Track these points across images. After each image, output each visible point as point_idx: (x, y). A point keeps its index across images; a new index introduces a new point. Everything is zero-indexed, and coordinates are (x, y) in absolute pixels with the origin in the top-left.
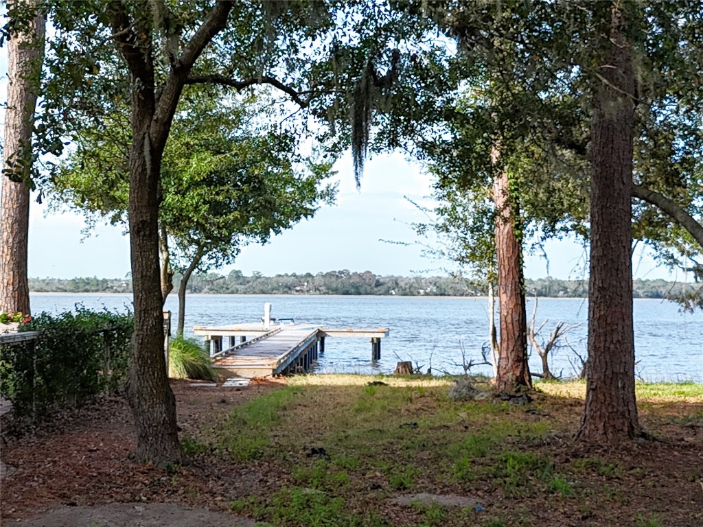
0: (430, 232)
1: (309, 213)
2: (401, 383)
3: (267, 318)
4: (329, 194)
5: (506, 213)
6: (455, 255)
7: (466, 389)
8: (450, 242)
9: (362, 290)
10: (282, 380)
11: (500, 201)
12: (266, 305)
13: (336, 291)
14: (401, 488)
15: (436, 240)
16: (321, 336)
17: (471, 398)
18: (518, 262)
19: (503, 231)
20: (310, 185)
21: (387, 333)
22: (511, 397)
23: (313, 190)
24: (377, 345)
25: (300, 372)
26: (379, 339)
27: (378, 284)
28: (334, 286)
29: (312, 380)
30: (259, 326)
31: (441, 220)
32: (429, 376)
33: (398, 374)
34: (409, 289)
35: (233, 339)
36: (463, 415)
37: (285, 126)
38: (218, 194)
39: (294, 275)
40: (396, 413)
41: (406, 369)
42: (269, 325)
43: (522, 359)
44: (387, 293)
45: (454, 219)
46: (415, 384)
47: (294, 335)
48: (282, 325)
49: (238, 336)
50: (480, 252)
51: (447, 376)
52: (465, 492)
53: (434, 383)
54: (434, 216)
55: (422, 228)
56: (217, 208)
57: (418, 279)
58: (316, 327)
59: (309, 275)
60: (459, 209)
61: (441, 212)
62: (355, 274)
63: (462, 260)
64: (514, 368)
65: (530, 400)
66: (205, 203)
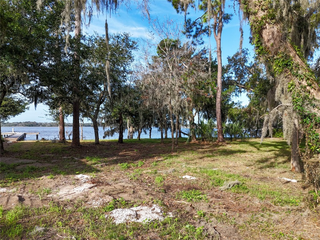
0: (48, 116)
1: (24, 111)
2: (43, 141)
3: (13, 131)
4: (28, 108)
5: (61, 113)
6: (53, 119)
7: (54, 141)
8: (51, 117)
9: (33, 125)
10: (19, 142)
11: (60, 111)
12: (13, 129)
13: (27, 126)
14: (43, 154)
15: (49, 117)
16: (25, 134)
17: (55, 143)
18: (63, 121)
19: (60, 116)
20: (24, 107)
21: (39, 134)
22: (62, 142)
23: (25, 107)
24: (37, 136)
25: (22, 140)
26: (38, 135)
27: (37, 124)
28: (27, 125)
29: (25, 141)
30: (11, 133)
31: (50, 114)
32: (48, 140)
33: (42, 140)
34: (44, 125)
35: (5, 135)
36: (53, 145)
37: (22, 99)
38: (6, 108)
39: (17, 122)
40: (42, 145)
41: (43, 139)
42: (13, 132)
43: (64, 136)
44: (39, 126)
45: (52, 113)
46: (45, 141)
47: (20, 134)
48: (16, 132)
49: (6, 135)
50: (57, 119)
51: (51, 140)
52: (53, 154)
53: (48, 141)
54: (49, 113)
55: (46, 115)
56: (5, 111)
57: (46, 123)
58: (24, 133)
59: (21, 122)
60: (53, 112)
61: (50, 112)
62: (32, 122)
63: (54, 120)
64: (63, 137)
65: (65, 143)
66: (3, 110)
